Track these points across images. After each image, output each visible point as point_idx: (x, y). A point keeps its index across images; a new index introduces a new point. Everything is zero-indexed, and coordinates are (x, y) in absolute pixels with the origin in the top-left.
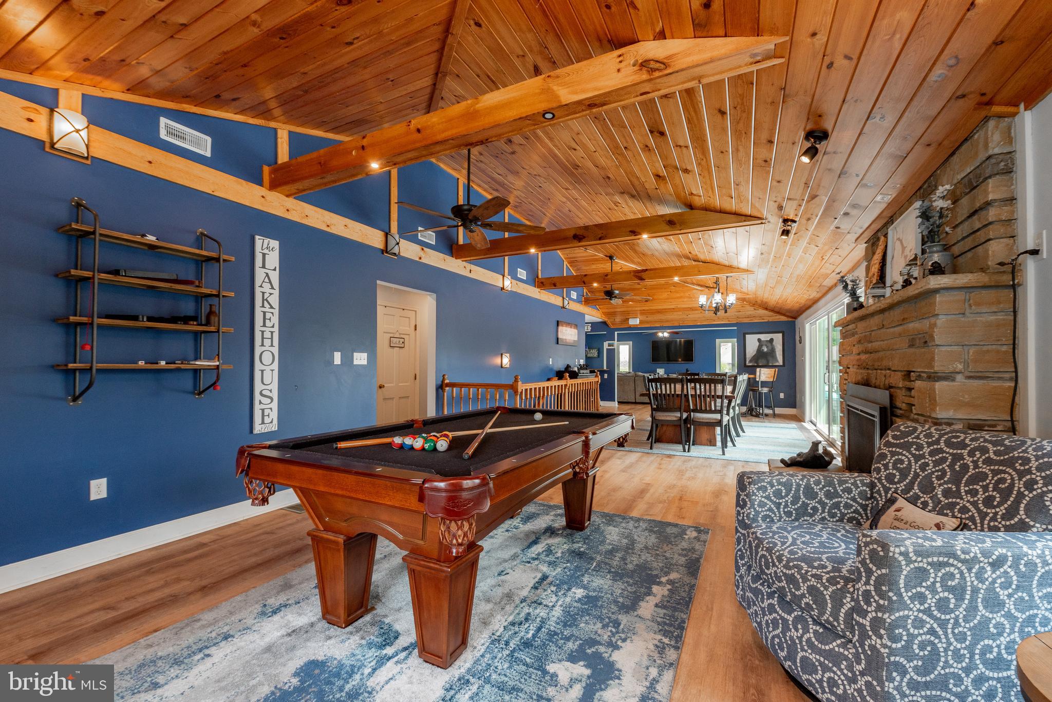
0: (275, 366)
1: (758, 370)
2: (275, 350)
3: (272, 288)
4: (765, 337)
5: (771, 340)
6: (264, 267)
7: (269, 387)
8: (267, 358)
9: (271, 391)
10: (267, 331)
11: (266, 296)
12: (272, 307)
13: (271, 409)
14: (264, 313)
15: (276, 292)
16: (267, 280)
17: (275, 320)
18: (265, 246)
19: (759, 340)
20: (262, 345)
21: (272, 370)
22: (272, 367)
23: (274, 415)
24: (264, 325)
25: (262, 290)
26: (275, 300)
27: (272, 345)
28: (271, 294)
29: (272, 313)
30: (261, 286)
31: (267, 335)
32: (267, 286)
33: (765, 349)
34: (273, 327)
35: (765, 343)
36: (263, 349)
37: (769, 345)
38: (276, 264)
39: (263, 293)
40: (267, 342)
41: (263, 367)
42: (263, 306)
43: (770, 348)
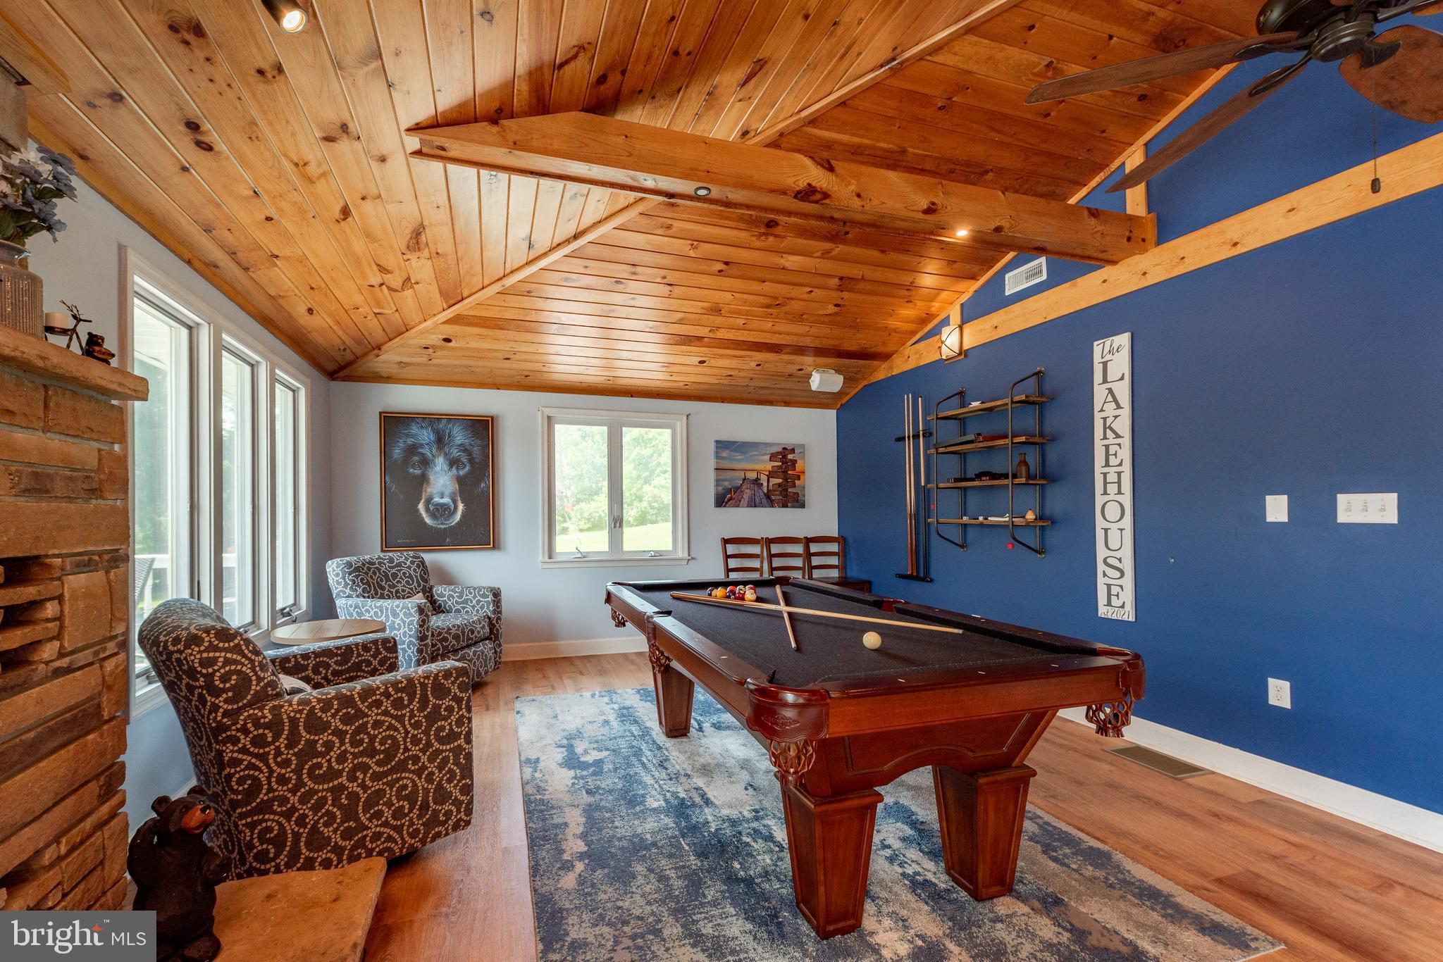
0: (1127, 522)
2: (1127, 499)
3: (1119, 407)
6: (1105, 381)
7: (1118, 554)
8: (1113, 511)
9: (1120, 560)
10: (1112, 472)
11: (1109, 422)
12: (1118, 436)
13: (1121, 587)
14: (1107, 447)
15: (1126, 412)
16: (1110, 398)
17: (1125, 454)
18: (1107, 349)
20: (1105, 493)
21: (1121, 530)
22: (1120, 525)
23: (1128, 596)
24: (1107, 465)
25: (1103, 415)
26: (1123, 425)
27: (1120, 492)
28: (1116, 417)
29: (1119, 445)
30: (1102, 410)
31: (1112, 477)
32: (1110, 409)
34: (1120, 464)
36: (1107, 498)
38: (1126, 370)
39: (1105, 419)
40: (1112, 489)
41: (1107, 525)
42: (1105, 438)
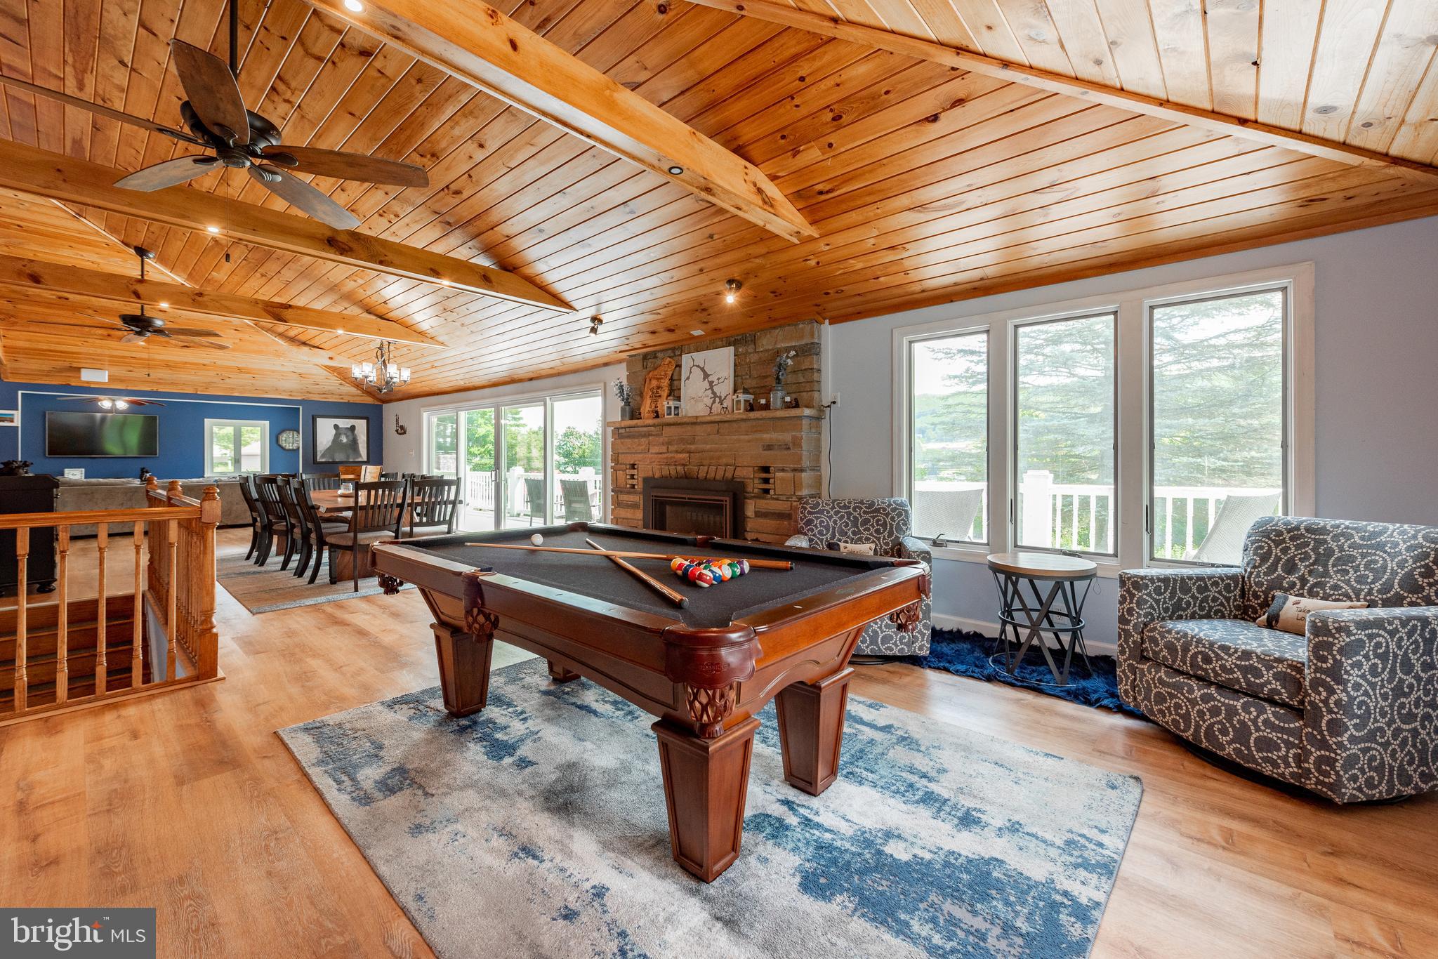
1: (364, 467)
4: (344, 423)
5: (353, 428)
19: (336, 427)
33: (344, 440)
35: (344, 431)
37: (349, 433)
43: (351, 438)
